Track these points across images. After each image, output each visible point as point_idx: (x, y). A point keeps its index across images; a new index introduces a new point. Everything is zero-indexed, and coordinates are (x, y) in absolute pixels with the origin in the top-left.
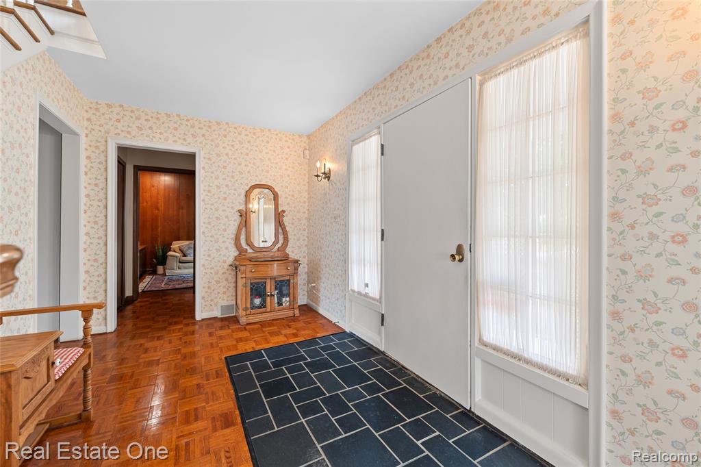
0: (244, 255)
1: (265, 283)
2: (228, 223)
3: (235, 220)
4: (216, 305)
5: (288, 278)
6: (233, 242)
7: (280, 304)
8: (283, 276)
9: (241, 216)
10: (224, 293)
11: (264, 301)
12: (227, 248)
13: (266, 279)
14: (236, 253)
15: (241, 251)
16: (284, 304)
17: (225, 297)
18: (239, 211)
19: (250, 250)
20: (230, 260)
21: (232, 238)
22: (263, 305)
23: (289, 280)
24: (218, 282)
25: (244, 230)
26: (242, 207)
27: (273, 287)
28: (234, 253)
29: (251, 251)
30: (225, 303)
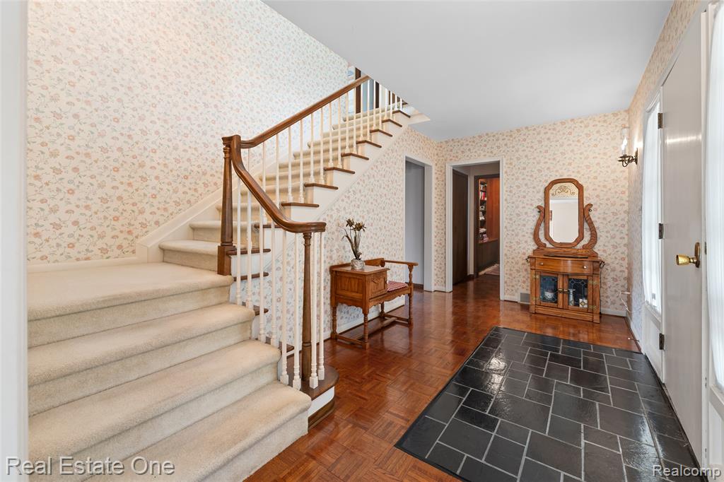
0: (542, 250)
1: (557, 278)
2: (528, 218)
3: (534, 216)
4: (516, 291)
5: (585, 278)
6: (532, 237)
7: (577, 304)
8: (577, 274)
9: (539, 212)
10: (524, 282)
11: (556, 296)
12: (526, 242)
13: (558, 274)
14: (535, 247)
15: (540, 246)
16: (580, 306)
17: (525, 285)
18: (538, 207)
19: (548, 245)
20: (530, 253)
21: (531, 233)
22: (555, 300)
23: (586, 281)
24: (518, 271)
25: (543, 224)
26: (542, 204)
27: (566, 285)
28: (532, 246)
29: (551, 246)
30: (524, 291)
